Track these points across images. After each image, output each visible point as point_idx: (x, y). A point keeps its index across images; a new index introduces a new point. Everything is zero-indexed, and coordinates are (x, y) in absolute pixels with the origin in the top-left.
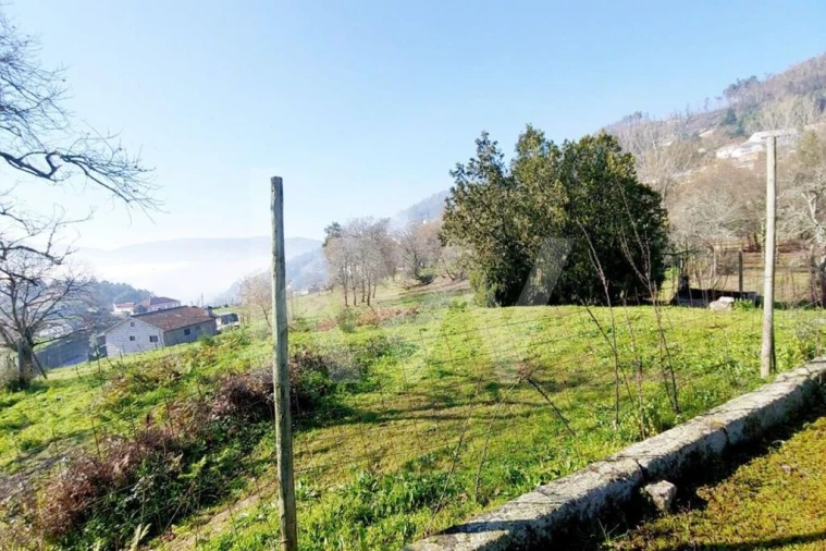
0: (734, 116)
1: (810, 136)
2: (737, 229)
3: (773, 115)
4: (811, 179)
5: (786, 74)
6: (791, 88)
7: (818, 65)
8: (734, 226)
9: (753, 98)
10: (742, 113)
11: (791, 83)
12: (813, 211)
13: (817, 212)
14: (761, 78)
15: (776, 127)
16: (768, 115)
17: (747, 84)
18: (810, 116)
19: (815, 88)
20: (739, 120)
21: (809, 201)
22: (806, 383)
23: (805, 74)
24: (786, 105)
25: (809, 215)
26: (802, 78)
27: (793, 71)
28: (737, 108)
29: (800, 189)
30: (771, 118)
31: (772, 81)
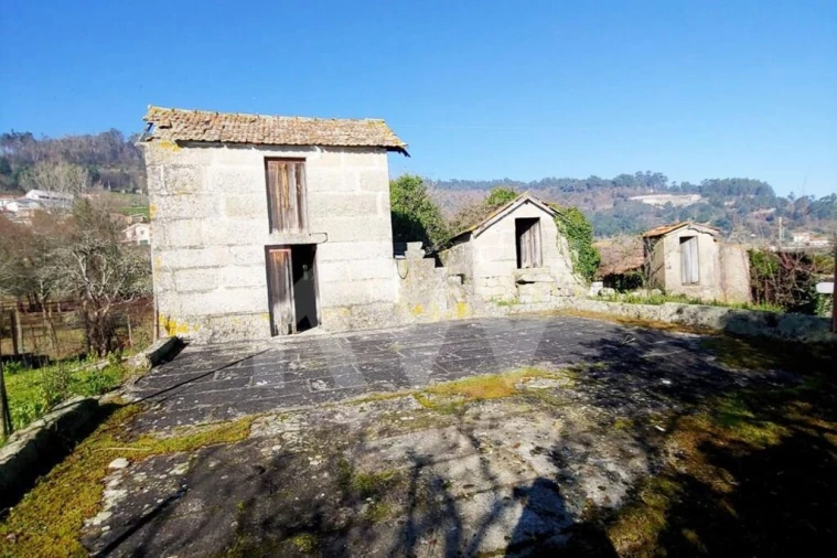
0: (8, 167)
1: (84, 203)
2: (12, 287)
3: (48, 176)
4: (80, 240)
5: (62, 141)
6: (66, 154)
7: (94, 143)
8: (10, 284)
9: (29, 155)
10: (17, 166)
11: (67, 151)
12: (84, 270)
13: (87, 271)
14: (37, 137)
15: (52, 189)
16: (43, 175)
17: (22, 138)
18: (84, 185)
19: (90, 162)
20: (14, 173)
21: (80, 261)
22: (38, 435)
23: (80, 147)
24: (62, 170)
25: (81, 272)
26: (78, 150)
27: (70, 141)
28: (13, 159)
29: (70, 248)
30: (46, 179)
31: (48, 144)
